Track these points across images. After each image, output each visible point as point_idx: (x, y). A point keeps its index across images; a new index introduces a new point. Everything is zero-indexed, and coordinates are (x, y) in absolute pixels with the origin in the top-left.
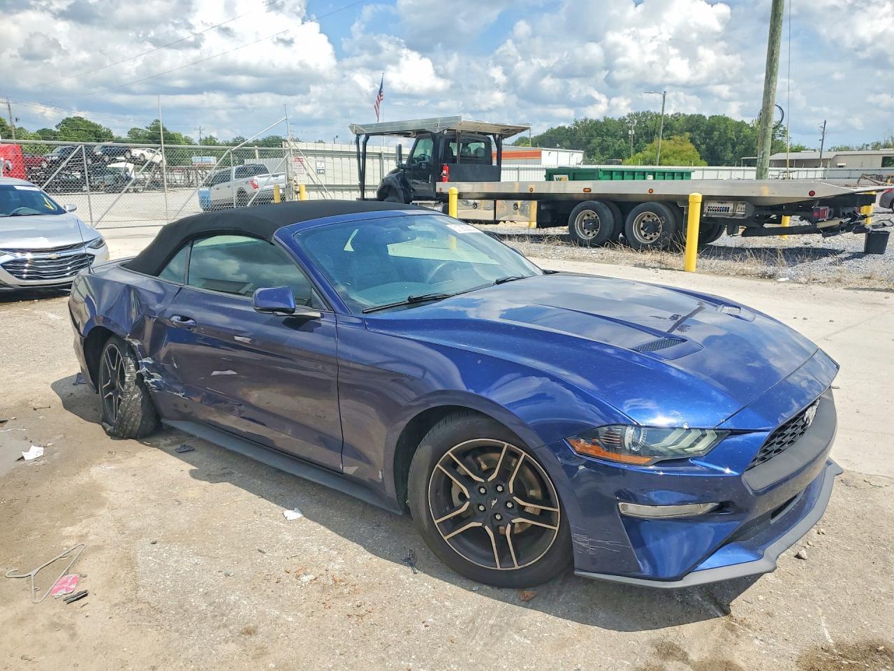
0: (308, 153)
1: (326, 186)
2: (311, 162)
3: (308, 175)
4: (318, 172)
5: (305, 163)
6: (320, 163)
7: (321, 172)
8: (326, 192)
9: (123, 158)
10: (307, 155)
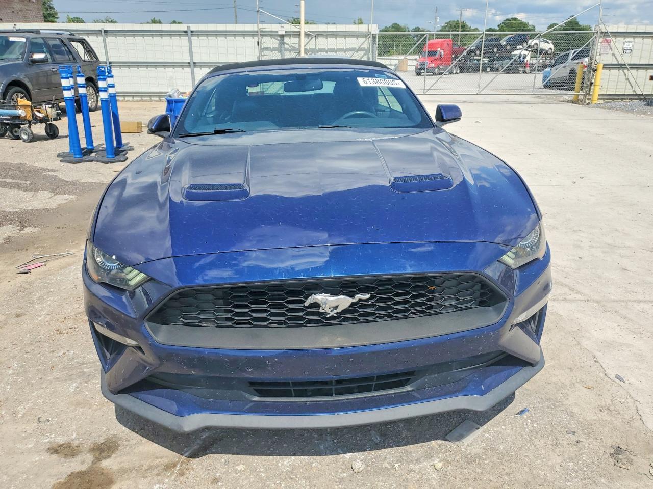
0: (617, 34)
1: (630, 65)
2: (619, 43)
3: (613, 54)
4: (624, 52)
5: (612, 44)
6: (628, 43)
7: (628, 52)
8: (628, 70)
9: (521, 47)
10: (616, 37)
